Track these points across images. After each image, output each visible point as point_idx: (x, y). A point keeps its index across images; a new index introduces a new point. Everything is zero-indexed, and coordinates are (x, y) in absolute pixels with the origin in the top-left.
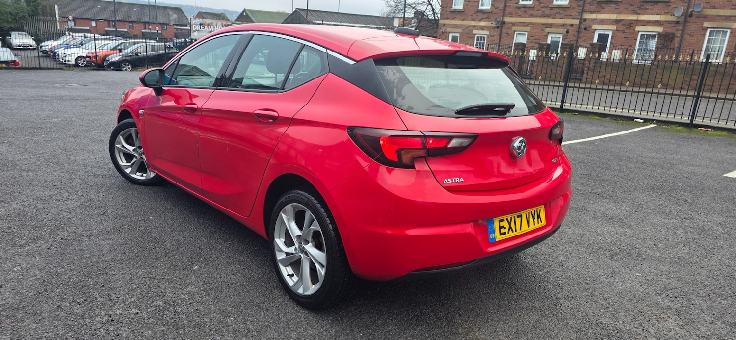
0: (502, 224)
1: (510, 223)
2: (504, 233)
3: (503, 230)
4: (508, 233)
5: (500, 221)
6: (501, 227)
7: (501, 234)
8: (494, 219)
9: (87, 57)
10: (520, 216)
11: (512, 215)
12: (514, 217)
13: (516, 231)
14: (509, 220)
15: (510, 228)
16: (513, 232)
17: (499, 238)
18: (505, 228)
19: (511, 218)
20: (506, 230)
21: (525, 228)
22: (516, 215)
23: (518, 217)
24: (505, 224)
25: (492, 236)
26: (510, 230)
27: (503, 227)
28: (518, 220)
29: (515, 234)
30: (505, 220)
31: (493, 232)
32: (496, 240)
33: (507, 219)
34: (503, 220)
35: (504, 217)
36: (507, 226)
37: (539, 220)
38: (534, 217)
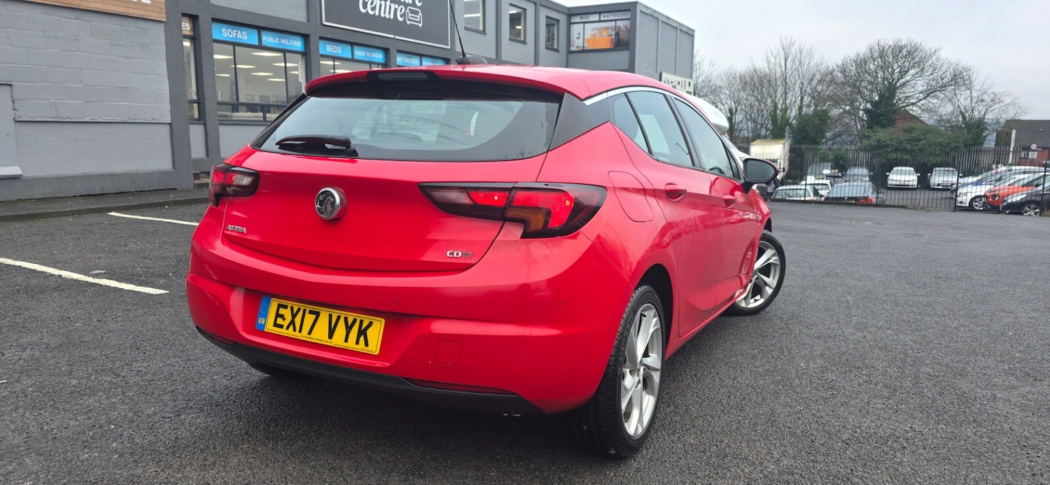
0: (282, 311)
1: (294, 316)
2: (281, 326)
3: (280, 321)
4: (287, 328)
5: (280, 306)
6: (278, 315)
7: (276, 325)
8: (273, 299)
9: (985, 196)
10: (317, 314)
11: (303, 306)
12: (305, 311)
13: (300, 331)
14: (295, 312)
15: (292, 322)
16: (295, 330)
17: (270, 327)
18: (284, 319)
19: (299, 309)
20: (286, 324)
21: (320, 334)
22: (309, 308)
23: (311, 312)
24: (287, 313)
25: (261, 321)
26: (291, 327)
27: (282, 316)
28: (310, 319)
29: (297, 335)
30: (289, 308)
31: (265, 316)
32: (266, 330)
33: (292, 308)
34: (286, 307)
35: (289, 304)
36: (289, 317)
37: (362, 338)
38: (349, 328)
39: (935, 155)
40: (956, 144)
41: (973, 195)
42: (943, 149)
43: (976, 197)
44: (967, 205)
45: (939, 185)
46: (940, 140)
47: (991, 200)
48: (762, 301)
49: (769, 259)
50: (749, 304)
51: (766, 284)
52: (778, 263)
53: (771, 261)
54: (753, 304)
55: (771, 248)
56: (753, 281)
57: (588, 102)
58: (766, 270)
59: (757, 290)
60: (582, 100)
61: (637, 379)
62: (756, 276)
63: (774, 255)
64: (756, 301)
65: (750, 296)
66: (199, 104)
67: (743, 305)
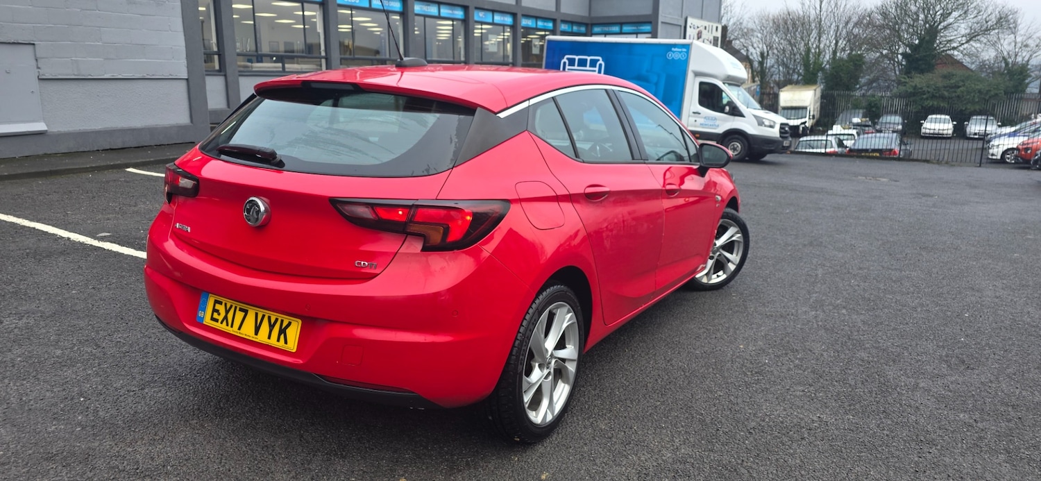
0: (218, 307)
1: (227, 312)
2: (216, 320)
3: (216, 315)
4: (222, 323)
5: (216, 302)
6: (215, 310)
7: (213, 319)
8: (210, 295)
9: (1017, 149)
10: (246, 312)
11: (235, 304)
12: (236, 308)
13: (232, 327)
14: (228, 308)
15: (226, 318)
16: (227, 325)
17: (207, 321)
18: (219, 314)
19: (231, 306)
20: (220, 318)
21: (248, 331)
22: (239, 305)
23: (241, 310)
24: (221, 308)
25: (200, 314)
26: (225, 322)
27: (217, 311)
28: (240, 315)
29: (228, 329)
30: (223, 304)
31: (204, 310)
32: (204, 323)
33: (226, 304)
34: (220, 303)
35: (224, 300)
36: (223, 313)
37: (282, 336)
38: (272, 327)
39: (973, 103)
40: (996, 92)
41: (1005, 148)
42: (983, 96)
43: (1008, 150)
44: (999, 157)
45: (975, 134)
46: (980, 86)
47: (1023, 153)
48: (724, 277)
49: (732, 236)
50: (711, 279)
51: (729, 261)
52: (742, 240)
53: (734, 238)
54: (715, 279)
55: (734, 226)
56: (716, 258)
57: (502, 115)
58: (729, 247)
59: (720, 266)
60: (496, 113)
61: (546, 372)
62: (718, 253)
63: (737, 233)
64: (718, 276)
65: (712, 271)
66: (219, 55)
67: (705, 280)
